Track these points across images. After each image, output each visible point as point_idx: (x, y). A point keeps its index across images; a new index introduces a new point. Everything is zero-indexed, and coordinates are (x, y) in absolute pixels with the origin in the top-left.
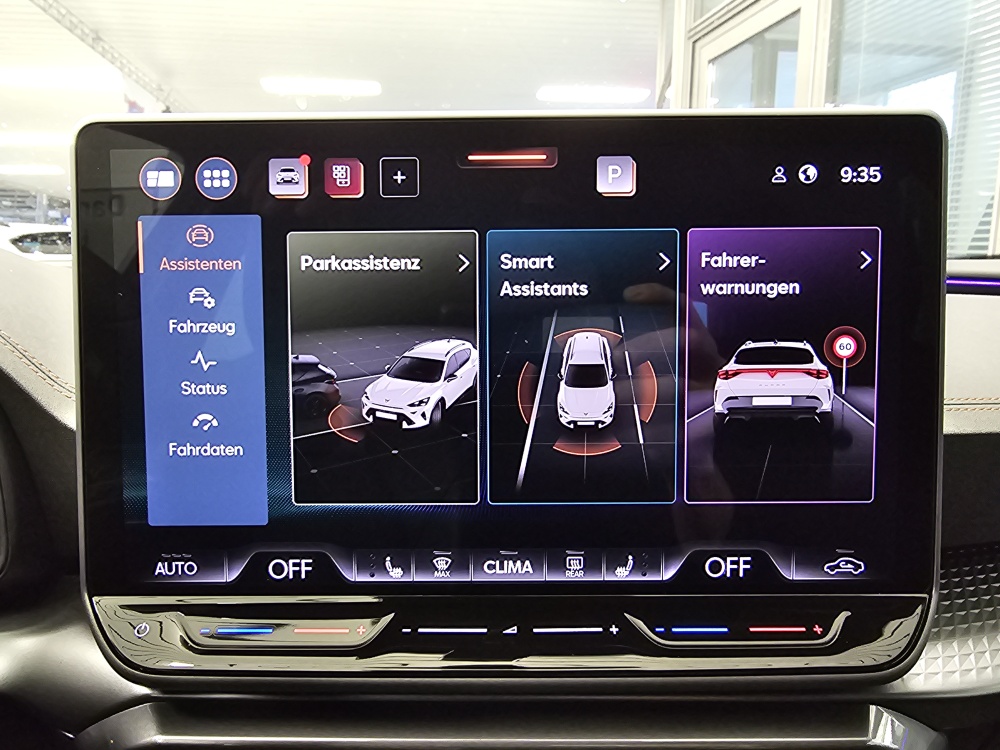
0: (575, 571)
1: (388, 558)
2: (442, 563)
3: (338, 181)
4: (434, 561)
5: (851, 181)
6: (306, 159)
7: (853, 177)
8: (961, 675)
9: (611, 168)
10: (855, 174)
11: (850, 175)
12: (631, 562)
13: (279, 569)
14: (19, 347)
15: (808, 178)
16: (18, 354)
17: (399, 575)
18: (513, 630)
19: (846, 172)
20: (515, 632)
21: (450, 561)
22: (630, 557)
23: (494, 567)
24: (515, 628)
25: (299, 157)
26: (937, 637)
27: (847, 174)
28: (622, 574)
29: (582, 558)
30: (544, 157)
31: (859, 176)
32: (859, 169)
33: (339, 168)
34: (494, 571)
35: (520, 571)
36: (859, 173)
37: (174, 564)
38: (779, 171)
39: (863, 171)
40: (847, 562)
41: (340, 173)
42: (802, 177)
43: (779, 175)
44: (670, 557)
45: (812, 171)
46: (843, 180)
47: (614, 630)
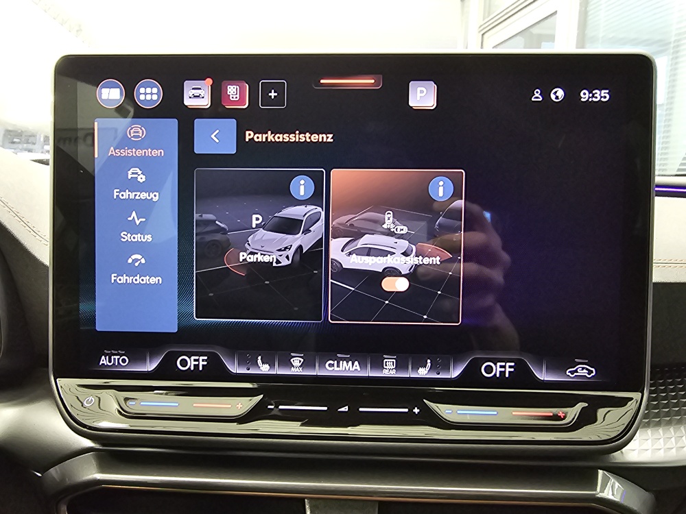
0: (389, 369)
1: (260, 358)
2: (297, 362)
3: (231, 96)
4: (292, 360)
5: (588, 100)
6: (209, 81)
7: (589, 98)
8: (665, 452)
9: (419, 89)
10: (591, 95)
11: (587, 96)
12: (429, 364)
13: (184, 363)
14: (13, 210)
15: (557, 98)
16: (13, 214)
17: (267, 370)
18: (345, 409)
19: (585, 94)
20: (347, 410)
21: (302, 360)
22: (429, 361)
23: (333, 365)
24: (347, 407)
25: (205, 80)
26: (647, 425)
27: (585, 95)
28: (423, 372)
29: (394, 361)
30: (373, 81)
31: (593, 96)
32: (594, 92)
33: (232, 87)
34: (333, 368)
35: (351, 369)
36: (593, 95)
37: (112, 357)
38: (537, 92)
39: (596, 93)
40: (583, 368)
41: (232, 91)
42: (553, 97)
43: (537, 95)
44: (457, 361)
45: (560, 93)
46: (582, 100)
47: (416, 410)
